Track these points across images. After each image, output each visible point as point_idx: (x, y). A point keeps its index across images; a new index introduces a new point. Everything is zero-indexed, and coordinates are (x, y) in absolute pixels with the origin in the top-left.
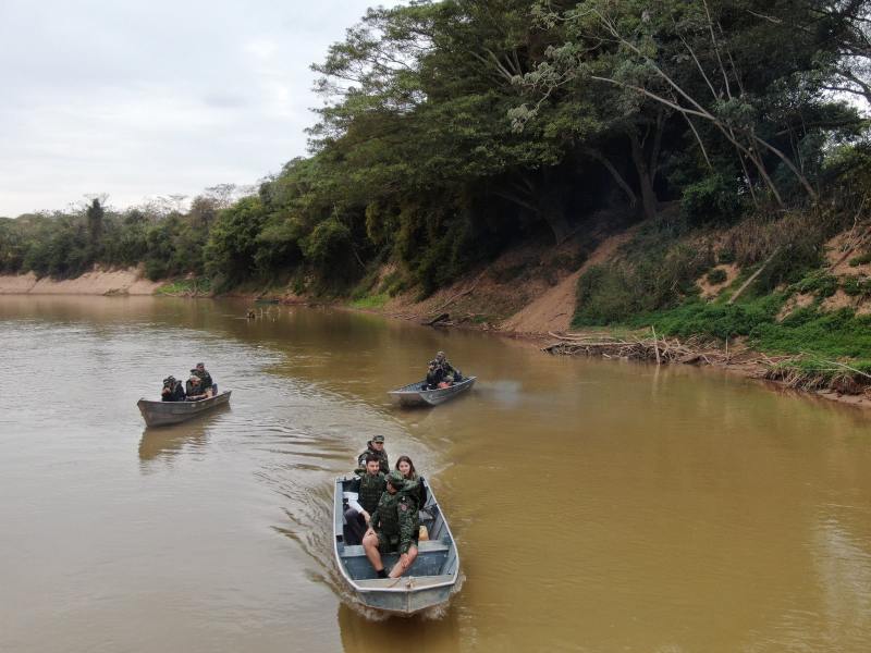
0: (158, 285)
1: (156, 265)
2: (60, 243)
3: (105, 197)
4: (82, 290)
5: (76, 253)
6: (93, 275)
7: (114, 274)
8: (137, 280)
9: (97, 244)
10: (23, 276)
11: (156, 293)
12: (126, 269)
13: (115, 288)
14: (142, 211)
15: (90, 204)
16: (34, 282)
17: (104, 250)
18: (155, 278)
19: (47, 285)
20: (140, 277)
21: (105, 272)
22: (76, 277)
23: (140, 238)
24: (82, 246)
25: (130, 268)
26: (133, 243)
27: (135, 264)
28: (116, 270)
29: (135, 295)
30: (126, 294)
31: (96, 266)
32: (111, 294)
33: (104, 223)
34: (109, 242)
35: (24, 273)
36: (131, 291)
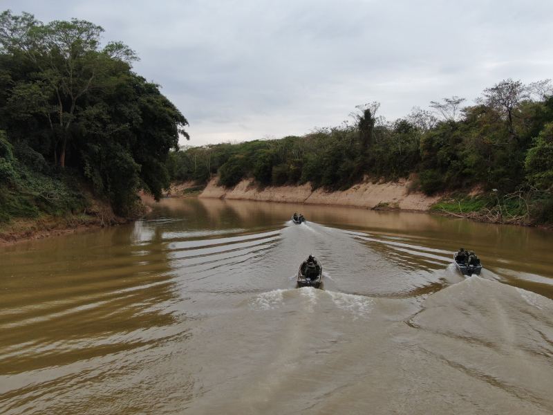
0: (434, 200)
1: (431, 177)
2: (333, 155)
3: (376, 106)
4: (352, 202)
5: (347, 163)
6: (362, 186)
7: (384, 186)
8: (408, 193)
9: (367, 155)
10: (302, 187)
11: (432, 211)
12: (396, 181)
13: (384, 201)
14: (410, 121)
15: (362, 115)
16: (309, 192)
17: (374, 160)
18: (429, 192)
19: (320, 196)
20: (411, 191)
21: (374, 183)
22: (347, 188)
23: (412, 147)
24: (353, 157)
25: (401, 180)
26: (404, 153)
27: (406, 176)
28: (385, 182)
29: (407, 211)
30: (397, 210)
31: (365, 177)
32: (381, 208)
33: (373, 134)
34: (379, 152)
35: (303, 184)
36: (402, 205)
